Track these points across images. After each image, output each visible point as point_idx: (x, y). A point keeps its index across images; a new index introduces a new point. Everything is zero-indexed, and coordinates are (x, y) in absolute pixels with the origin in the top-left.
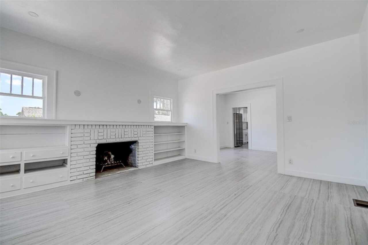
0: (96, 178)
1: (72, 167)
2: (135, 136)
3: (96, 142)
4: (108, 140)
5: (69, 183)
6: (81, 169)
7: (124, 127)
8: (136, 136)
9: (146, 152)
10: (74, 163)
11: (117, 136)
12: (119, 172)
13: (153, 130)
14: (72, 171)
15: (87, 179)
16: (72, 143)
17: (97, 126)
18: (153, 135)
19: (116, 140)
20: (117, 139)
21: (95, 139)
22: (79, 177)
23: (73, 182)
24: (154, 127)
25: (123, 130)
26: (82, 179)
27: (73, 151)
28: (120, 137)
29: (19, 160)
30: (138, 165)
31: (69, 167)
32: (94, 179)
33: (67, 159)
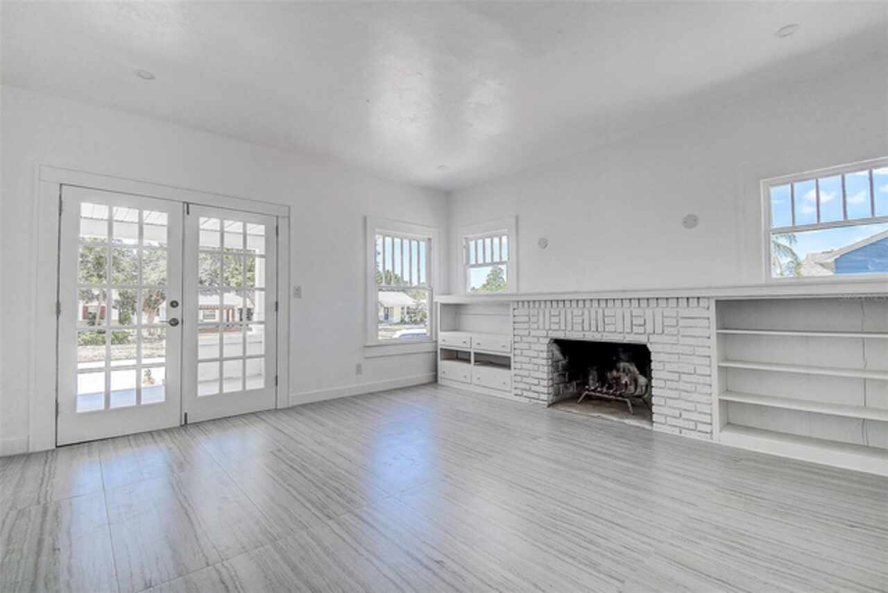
0: (549, 406)
1: (517, 372)
2: (636, 329)
3: (547, 334)
4: (567, 333)
5: (511, 396)
6: (528, 380)
7: (603, 304)
8: (641, 330)
10: (518, 366)
11: (586, 327)
13: (712, 313)
14: (518, 379)
15: (535, 401)
16: (516, 332)
17: (547, 302)
18: (713, 331)
19: (584, 335)
20: (586, 333)
21: (546, 328)
22: (525, 393)
23: (517, 398)
24: (717, 301)
25: (600, 311)
26: (528, 399)
27: (516, 346)
28: (593, 329)
29: (469, 346)
30: (655, 418)
31: (513, 372)
32: (545, 406)
33: (509, 358)
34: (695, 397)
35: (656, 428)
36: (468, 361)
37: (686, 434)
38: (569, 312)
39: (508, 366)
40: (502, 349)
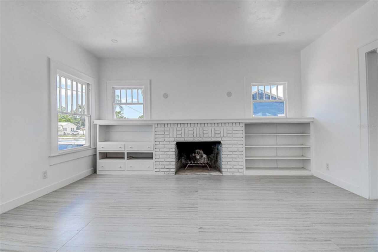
0: (175, 174)
1: (156, 160)
2: (217, 136)
3: (175, 140)
4: (186, 139)
5: (154, 173)
6: (163, 163)
7: (203, 125)
8: (219, 136)
9: (233, 156)
10: (158, 157)
11: (195, 135)
12: (199, 173)
13: (243, 128)
14: (158, 163)
15: (168, 173)
16: (156, 140)
17: (175, 124)
18: (244, 135)
19: (194, 139)
20: (195, 138)
21: (174, 137)
22: (162, 170)
23: (157, 173)
24: (245, 124)
26: (164, 173)
27: (157, 147)
28: (198, 136)
29: (124, 149)
30: (223, 170)
31: (154, 160)
32: (174, 174)
33: (152, 153)
34: (238, 160)
35: (224, 174)
36: (123, 158)
37: (235, 174)
38: (186, 129)
39: (151, 158)
40: (149, 149)
